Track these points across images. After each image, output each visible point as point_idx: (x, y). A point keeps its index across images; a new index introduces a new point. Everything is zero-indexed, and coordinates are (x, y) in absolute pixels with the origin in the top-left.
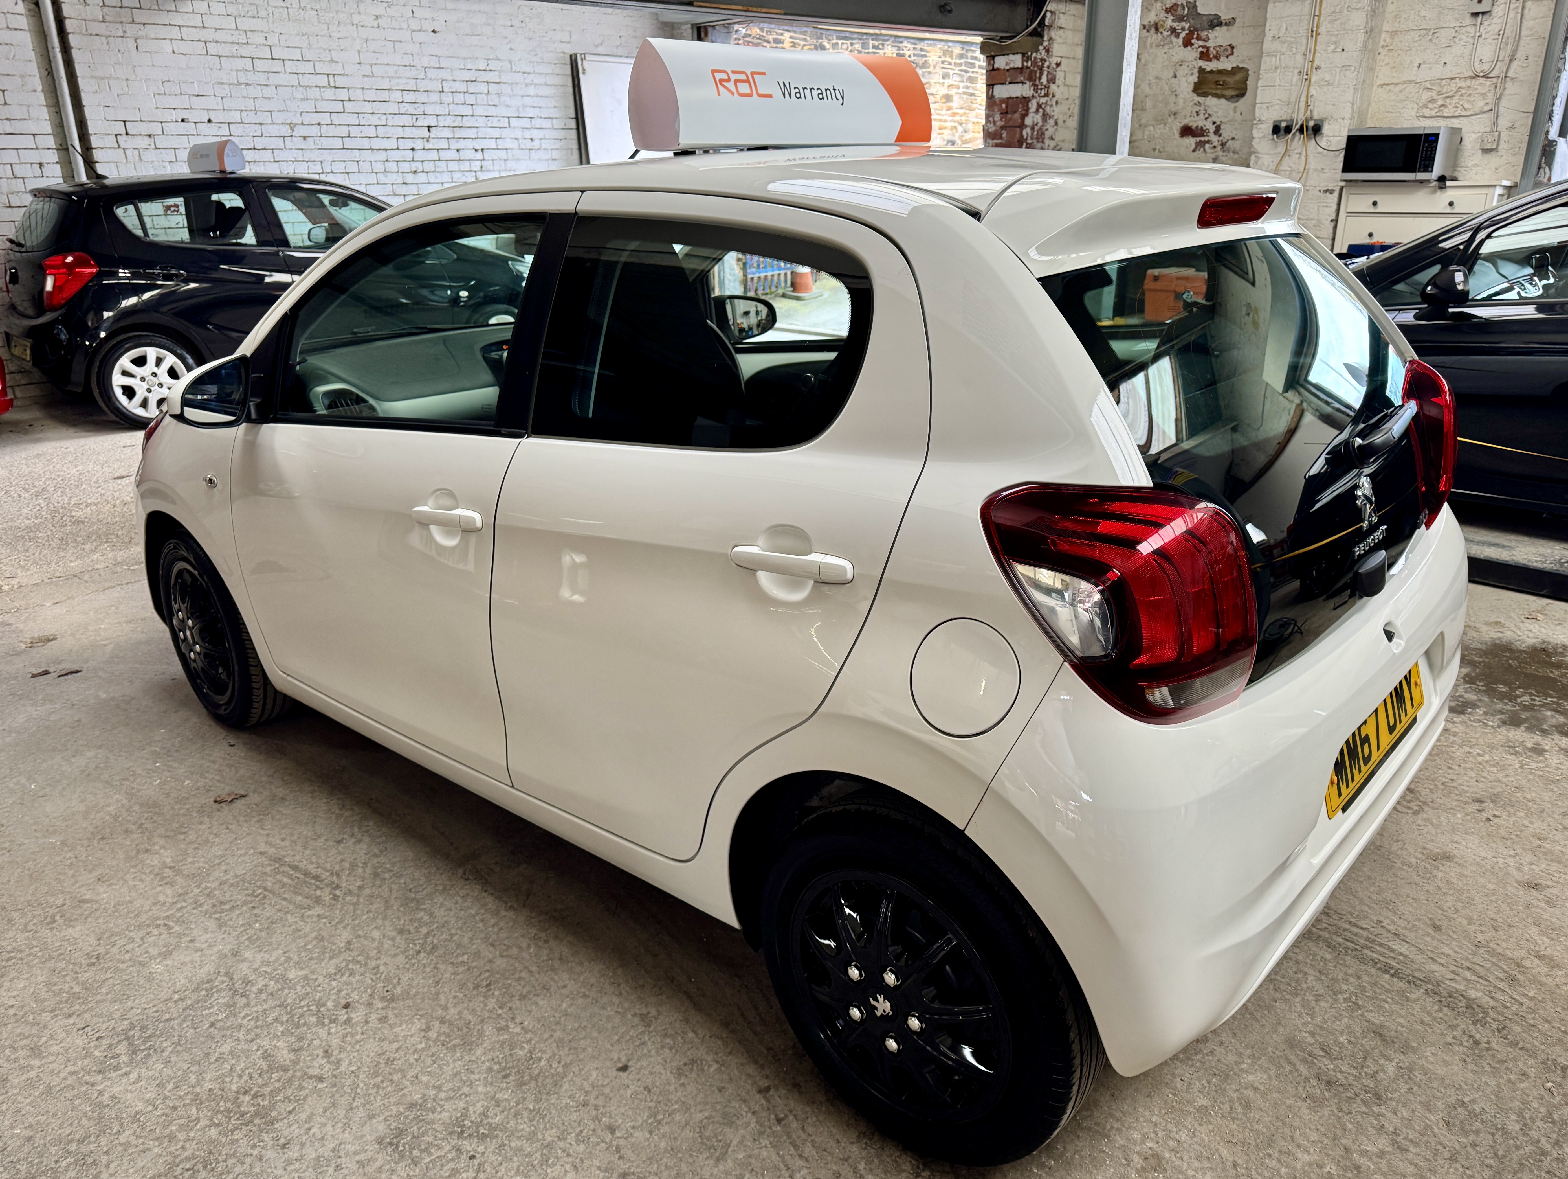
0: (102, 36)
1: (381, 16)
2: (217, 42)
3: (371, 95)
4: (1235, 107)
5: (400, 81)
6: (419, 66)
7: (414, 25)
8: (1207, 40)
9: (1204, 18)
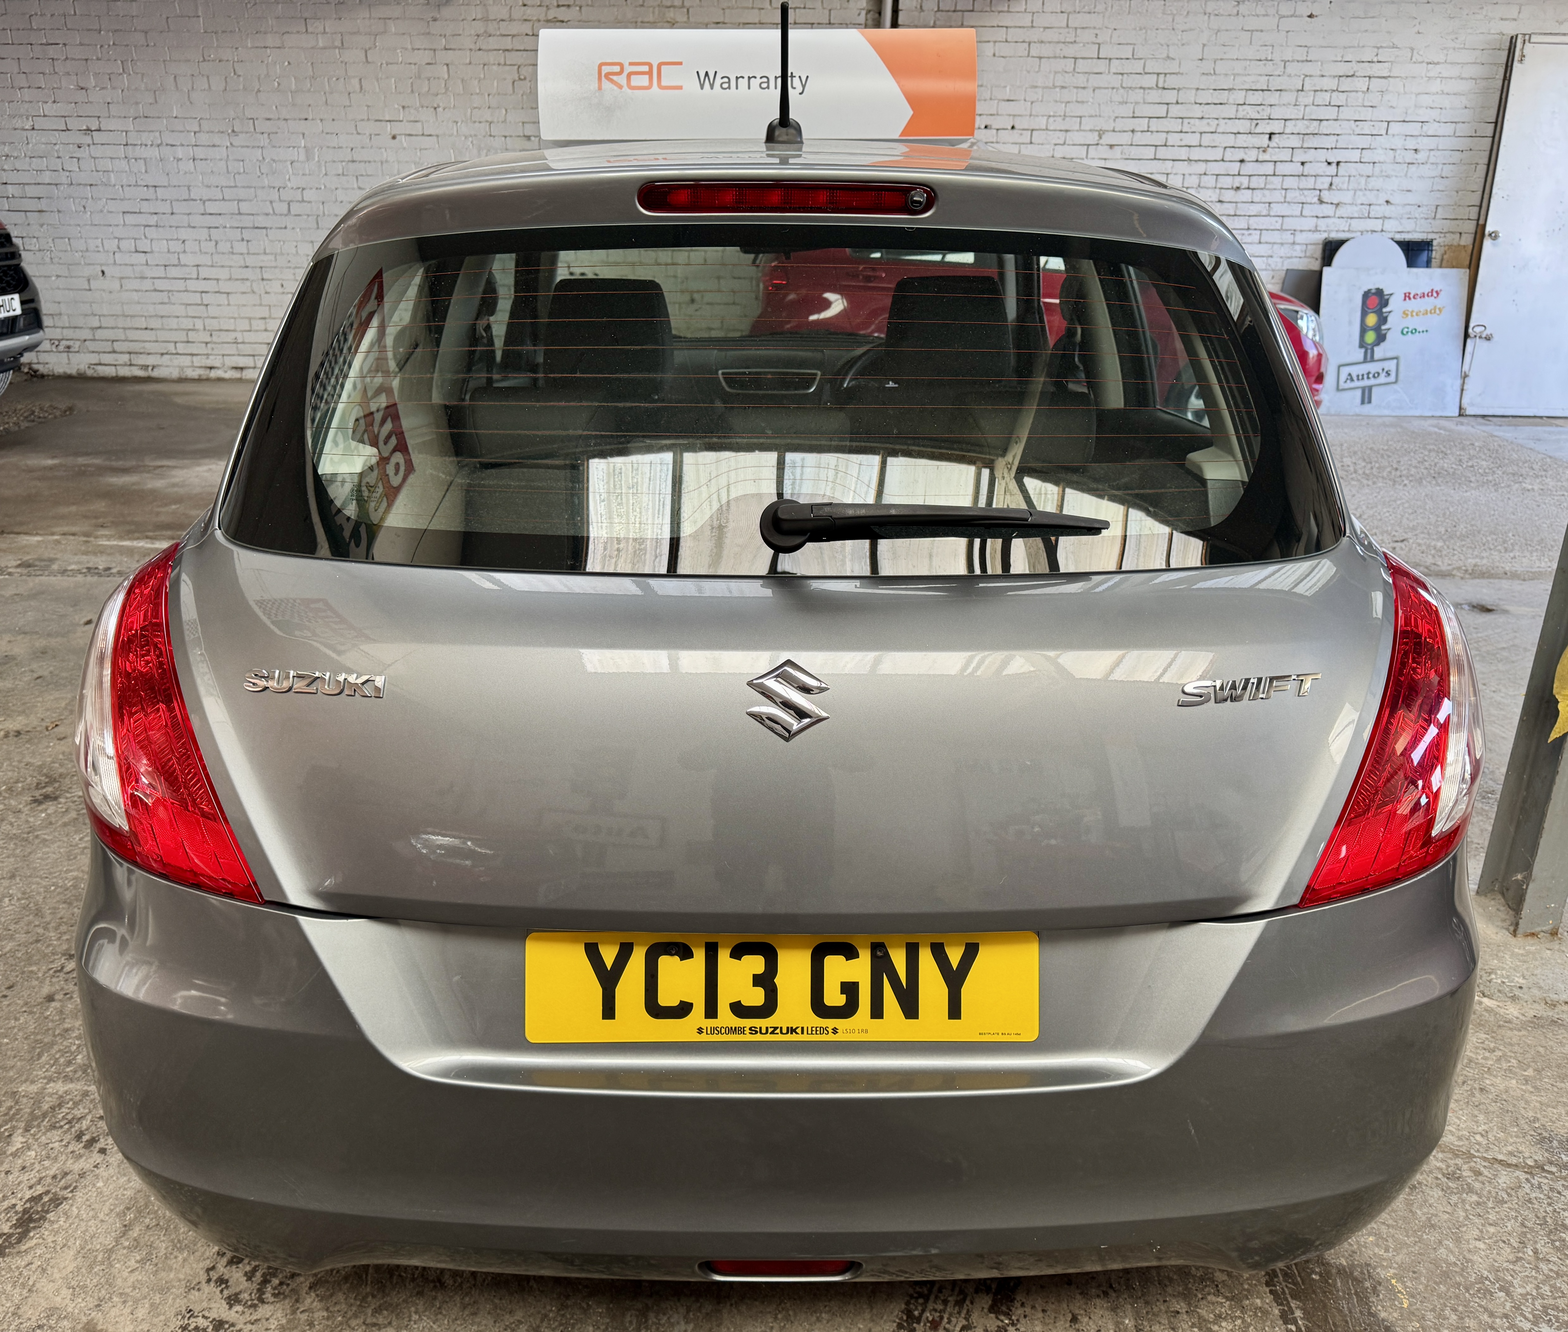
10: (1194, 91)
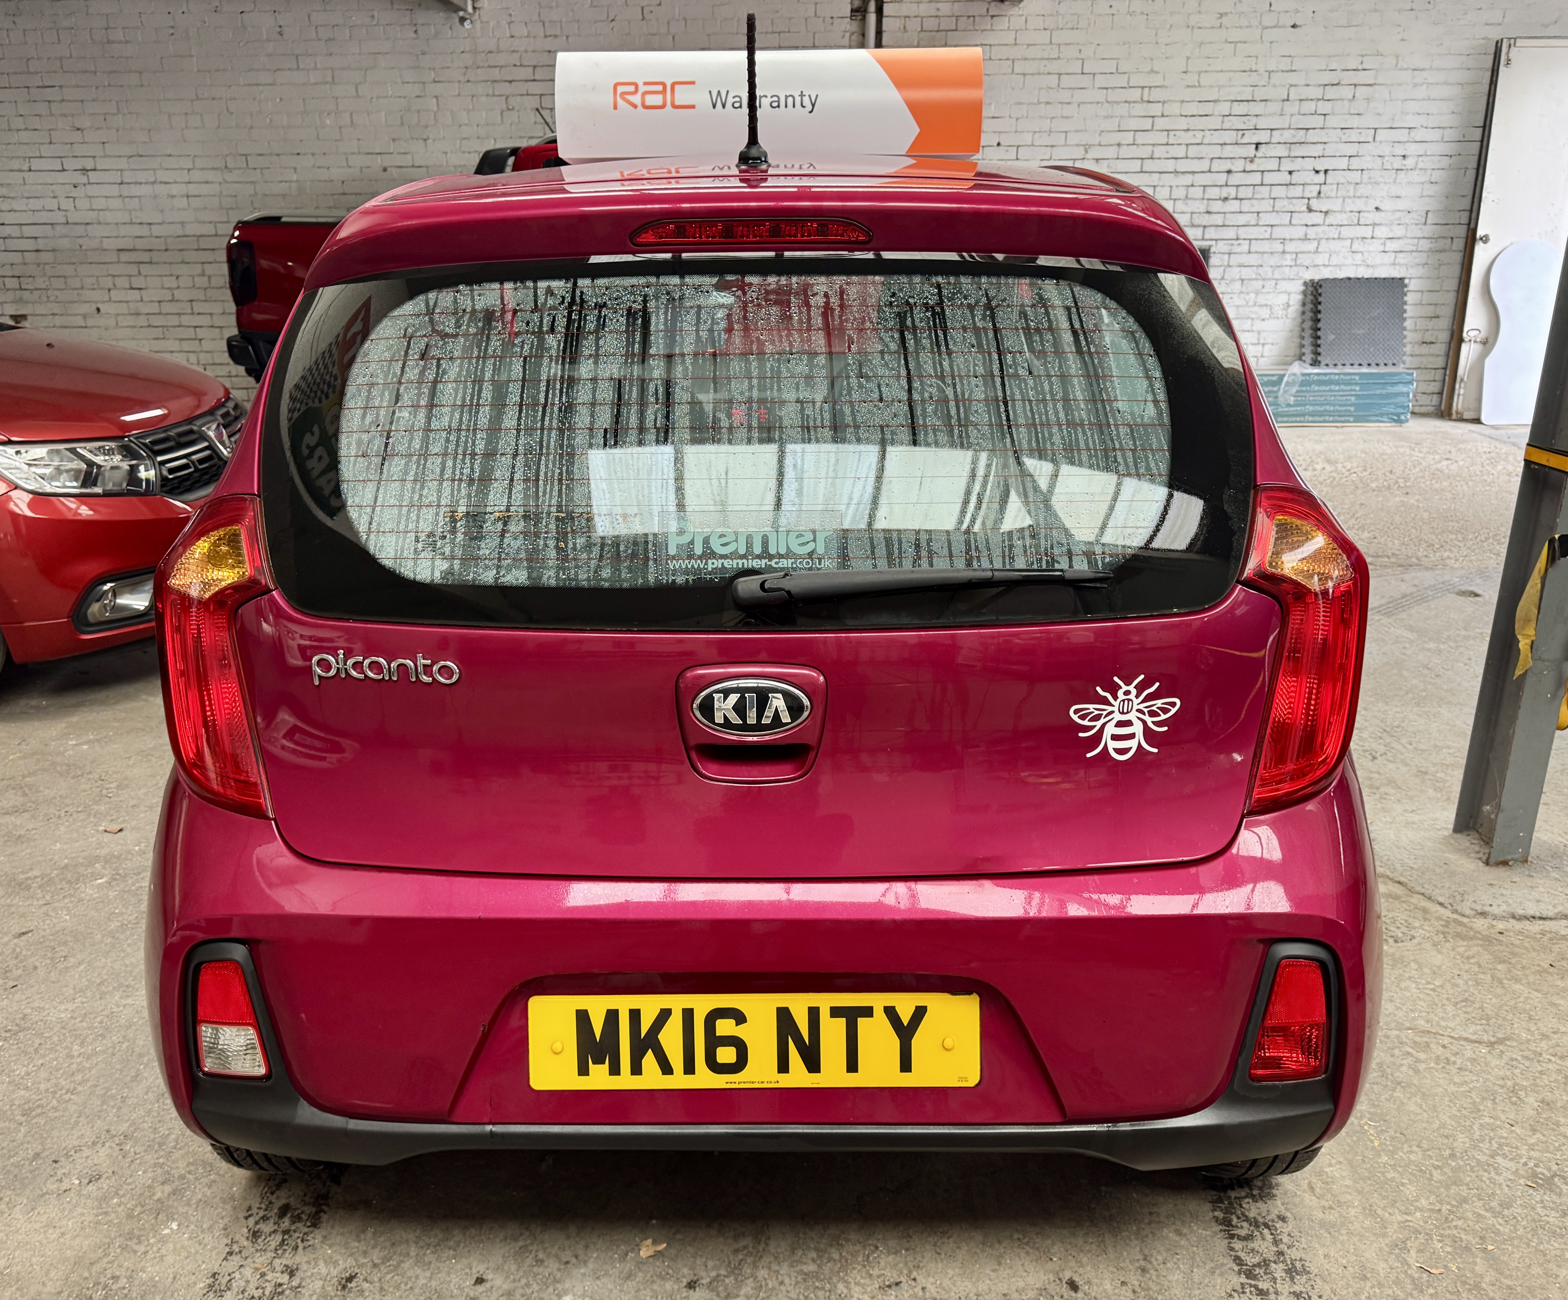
1: (1226, 14)
2: (1026, 59)
3: (1191, 109)
5: (1232, 89)
6: (1262, 70)
7: (1268, 20)
10: (1179, 104)
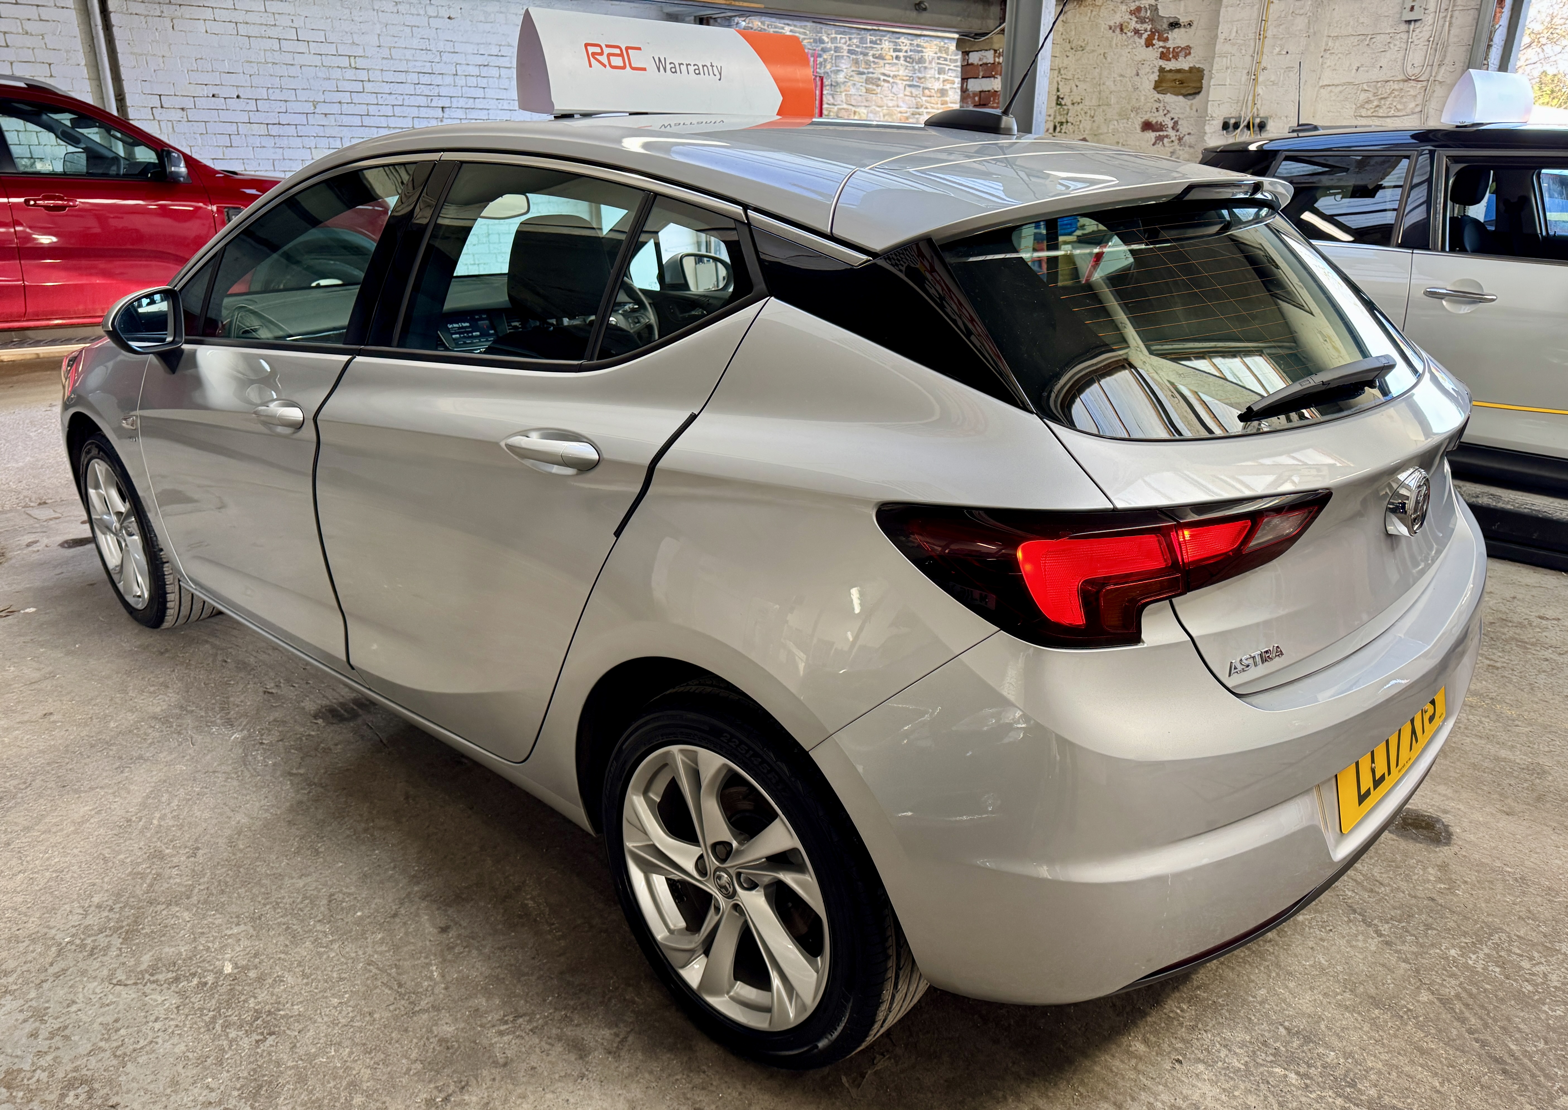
0: (141, 15)
1: (400, 2)
2: (247, 23)
3: (390, 77)
4: (1192, 104)
5: (417, 64)
6: (435, 50)
7: (431, 11)
8: (1167, 39)
9: (1165, 20)
10: (379, 73)
